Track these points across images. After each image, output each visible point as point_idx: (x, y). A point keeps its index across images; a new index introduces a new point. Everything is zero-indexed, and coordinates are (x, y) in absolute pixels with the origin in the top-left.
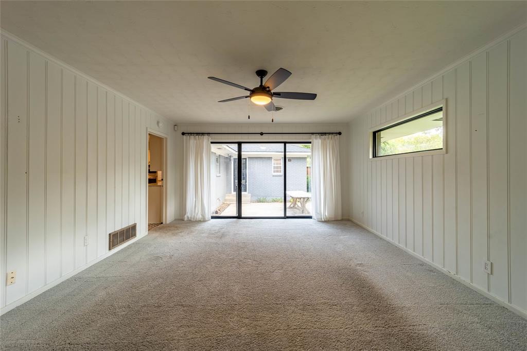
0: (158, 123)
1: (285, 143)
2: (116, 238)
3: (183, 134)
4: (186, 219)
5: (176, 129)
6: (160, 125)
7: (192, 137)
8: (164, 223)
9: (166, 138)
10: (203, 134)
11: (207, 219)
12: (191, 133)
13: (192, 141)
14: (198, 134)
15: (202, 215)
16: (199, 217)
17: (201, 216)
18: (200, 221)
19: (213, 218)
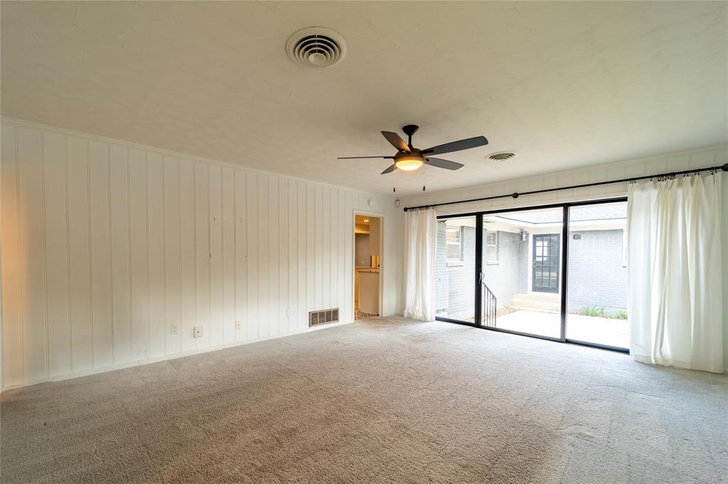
0: (369, 201)
1: (566, 206)
2: (316, 318)
3: (406, 210)
4: (406, 315)
5: (397, 205)
6: (371, 204)
7: (414, 212)
8: (380, 315)
9: (383, 218)
10: (427, 207)
11: (429, 319)
12: (413, 208)
13: (414, 217)
14: (421, 208)
15: (423, 313)
16: (419, 315)
17: (422, 315)
18: (421, 321)
19: (437, 319)
